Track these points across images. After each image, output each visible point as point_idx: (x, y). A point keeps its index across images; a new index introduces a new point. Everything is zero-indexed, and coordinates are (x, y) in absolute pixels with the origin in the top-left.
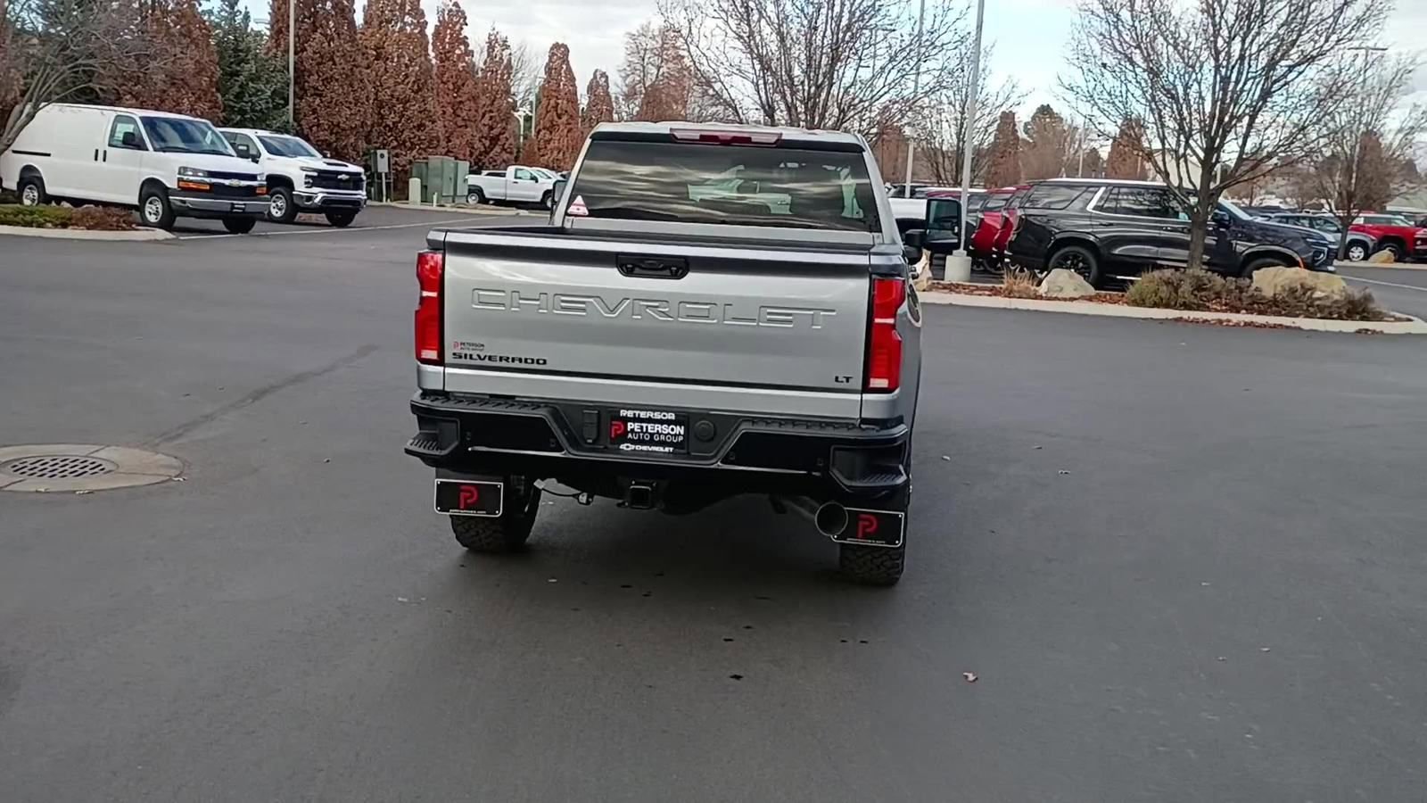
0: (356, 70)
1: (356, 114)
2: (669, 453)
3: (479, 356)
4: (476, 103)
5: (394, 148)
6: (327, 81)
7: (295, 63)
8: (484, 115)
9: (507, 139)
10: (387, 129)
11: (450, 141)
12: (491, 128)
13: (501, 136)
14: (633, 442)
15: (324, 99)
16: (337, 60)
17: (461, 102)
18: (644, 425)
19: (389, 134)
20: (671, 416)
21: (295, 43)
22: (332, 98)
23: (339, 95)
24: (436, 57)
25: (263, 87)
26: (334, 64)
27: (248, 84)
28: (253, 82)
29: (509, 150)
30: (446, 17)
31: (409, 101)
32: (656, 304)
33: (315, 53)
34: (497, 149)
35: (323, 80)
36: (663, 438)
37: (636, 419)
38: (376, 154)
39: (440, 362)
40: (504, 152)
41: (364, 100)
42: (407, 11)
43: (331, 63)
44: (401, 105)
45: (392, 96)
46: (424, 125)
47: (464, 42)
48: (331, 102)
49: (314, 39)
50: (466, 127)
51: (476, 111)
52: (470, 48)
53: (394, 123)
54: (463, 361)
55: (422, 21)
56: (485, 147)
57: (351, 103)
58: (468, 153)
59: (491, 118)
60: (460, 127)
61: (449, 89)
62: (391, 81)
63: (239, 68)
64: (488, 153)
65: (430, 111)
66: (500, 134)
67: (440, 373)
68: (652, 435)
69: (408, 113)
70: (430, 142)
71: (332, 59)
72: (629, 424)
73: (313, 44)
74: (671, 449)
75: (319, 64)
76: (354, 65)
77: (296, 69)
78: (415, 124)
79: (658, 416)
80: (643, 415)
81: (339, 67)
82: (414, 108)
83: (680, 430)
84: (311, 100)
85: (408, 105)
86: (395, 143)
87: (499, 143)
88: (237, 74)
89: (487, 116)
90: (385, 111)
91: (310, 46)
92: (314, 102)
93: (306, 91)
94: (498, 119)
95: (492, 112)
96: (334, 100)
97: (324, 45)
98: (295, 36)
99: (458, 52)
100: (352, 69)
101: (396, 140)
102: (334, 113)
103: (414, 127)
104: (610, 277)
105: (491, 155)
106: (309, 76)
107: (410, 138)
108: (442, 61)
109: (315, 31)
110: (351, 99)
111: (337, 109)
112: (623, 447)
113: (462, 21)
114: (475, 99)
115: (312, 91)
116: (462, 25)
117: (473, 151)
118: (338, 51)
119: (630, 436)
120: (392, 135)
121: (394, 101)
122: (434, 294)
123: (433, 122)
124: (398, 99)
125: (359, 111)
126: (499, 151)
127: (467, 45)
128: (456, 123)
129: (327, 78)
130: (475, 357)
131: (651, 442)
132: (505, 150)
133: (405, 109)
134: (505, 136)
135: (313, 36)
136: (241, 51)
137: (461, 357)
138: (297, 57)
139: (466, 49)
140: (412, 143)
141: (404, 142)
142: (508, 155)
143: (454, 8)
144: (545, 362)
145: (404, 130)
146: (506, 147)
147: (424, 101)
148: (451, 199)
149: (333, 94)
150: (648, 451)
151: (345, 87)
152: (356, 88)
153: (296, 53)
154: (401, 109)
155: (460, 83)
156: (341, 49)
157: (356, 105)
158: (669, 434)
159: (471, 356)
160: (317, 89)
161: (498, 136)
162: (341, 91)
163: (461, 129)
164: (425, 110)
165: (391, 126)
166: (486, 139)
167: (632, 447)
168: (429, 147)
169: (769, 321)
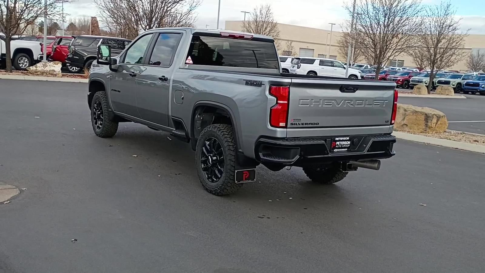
2: (346, 150)
3: (299, 124)
14: (337, 148)
18: (341, 142)
20: (348, 138)
32: (350, 101)
36: (345, 146)
37: (339, 141)
39: (286, 127)
54: (294, 126)
67: (285, 131)
68: (342, 145)
72: (337, 142)
74: (347, 149)
79: (345, 139)
80: (341, 139)
83: (349, 143)
104: (337, 93)
112: (335, 150)
119: (336, 146)
122: (286, 102)
130: (298, 124)
131: (342, 148)
137: (293, 125)
144: (318, 124)
150: (341, 151)
158: (346, 144)
159: (296, 124)
167: (337, 150)
169: (375, 105)
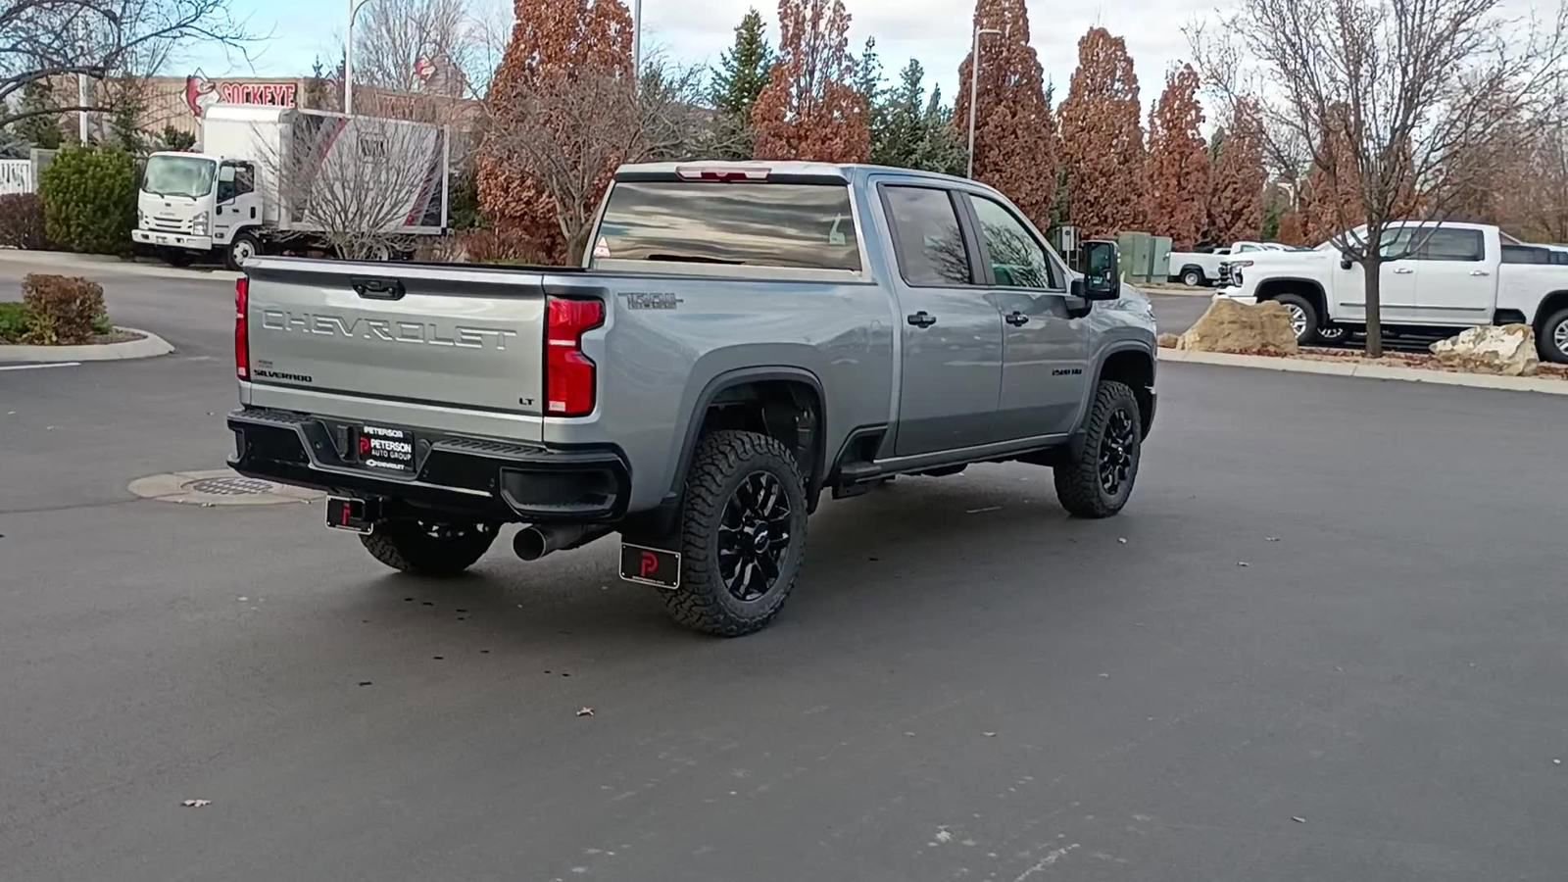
0: (1041, 143)
1: (1038, 189)
2: (400, 470)
3: (269, 374)
4: (1205, 173)
5: (1095, 225)
6: (1008, 156)
7: (976, 139)
8: (1226, 187)
9: (1252, 213)
10: (1088, 204)
11: (1173, 216)
12: (1234, 201)
13: (1245, 211)
14: (375, 458)
15: (1004, 175)
16: (1019, 132)
17: (1188, 173)
18: (383, 442)
19: (1090, 210)
20: (400, 434)
21: (976, 116)
22: (1012, 174)
23: (1020, 170)
24: (1162, 125)
25: (937, 165)
26: (1017, 137)
27: (921, 163)
28: (928, 161)
29: (1253, 225)
30: (1176, 81)
31: (1113, 174)
32: (380, 324)
33: (996, 127)
34: (1240, 224)
35: (1004, 155)
36: (396, 455)
37: (377, 437)
38: (1061, 231)
39: (248, 378)
40: (1247, 228)
41: (1049, 174)
42: (1117, 77)
43: (1013, 136)
44: (1104, 179)
45: (1095, 169)
46: (1129, 200)
47: (1196, 106)
48: (1011, 177)
49: (997, 112)
50: (1193, 200)
51: (1205, 182)
52: (1201, 114)
53: (1095, 198)
54: (259, 377)
55: (1134, 86)
56: (1226, 223)
57: (1032, 178)
58: (1193, 229)
59: (1235, 190)
60: (1187, 200)
61: (1175, 160)
62: (1094, 155)
63: (915, 147)
64: (1229, 229)
65: (1136, 184)
66: (1244, 207)
67: (249, 388)
68: (389, 451)
69: (1112, 187)
70: (1135, 217)
71: (1014, 132)
72: (372, 440)
73: (995, 117)
74: (402, 467)
75: (1000, 138)
76: (1039, 138)
77: (975, 146)
78: (1119, 199)
79: (390, 433)
80: (381, 432)
81: (1021, 140)
82: (1118, 181)
83: (408, 448)
84: (990, 175)
85: (1112, 178)
86: (1096, 220)
87: (1243, 217)
88: (913, 152)
89: (1230, 188)
90: (1086, 186)
91: (992, 120)
92: (993, 178)
93: (985, 167)
94: (1242, 191)
95: (1236, 183)
96: (1014, 176)
97: (1007, 118)
98: (977, 110)
99: (1189, 118)
100: (1036, 142)
101: (1097, 216)
102: (1013, 188)
103: (1118, 201)
104: (348, 299)
105: (1232, 231)
106: (989, 152)
107: (1113, 214)
108: (1169, 129)
109: (998, 104)
110: (1033, 172)
111: (1017, 185)
112: (368, 462)
113: (1194, 84)
114: (1204, 169)
115: (992, 167)
116: (1194, 88)
117: (1198, 226)
118: (1021, 124)
119: (373, 452)
120: (1093, 211)
121: (1097, 174)
122: (243, 316)
123: (1140, 195)
124: (1101, 172)
125: (1041, 186)
126: (1242, 226)
127: (1198, 110)
128: (1180, 197)
129: (1008, 153)
131: (389, 460)
132: (1250, 225)
133: (1109, 182)
134: (1249, 209)
135: (996, 109)
136: (919, 129)
137: (259, 374)
138: (977, 132)
139: (1197, 114)
140: (1114, 219)
141: (1106, 217)
142: (1253, 231)
143: (1185, 71)
144: (310, 380)
145: (1106, 205)
146: (1249, 222)
147: (1130, 173)
148: (1144, 279)
149: (1013, 169)
150: (386, 468)
151: (1028, 161)
152: (1038, 162)
153: (977, 128)
154: (1105, 182)
155: (1187, 152)
156: (1024, 121)
157: (1038, 179)
158: (400, 451)
160: (996, 164)
161: (1242, 210)
162: (1022, 165)
163: (1187, 203)
164: (1131, 182)
165: (1093, 201)
166: (1228, 213)
167: (375, 463)
168: (1133, 223)
169: (464, 341)
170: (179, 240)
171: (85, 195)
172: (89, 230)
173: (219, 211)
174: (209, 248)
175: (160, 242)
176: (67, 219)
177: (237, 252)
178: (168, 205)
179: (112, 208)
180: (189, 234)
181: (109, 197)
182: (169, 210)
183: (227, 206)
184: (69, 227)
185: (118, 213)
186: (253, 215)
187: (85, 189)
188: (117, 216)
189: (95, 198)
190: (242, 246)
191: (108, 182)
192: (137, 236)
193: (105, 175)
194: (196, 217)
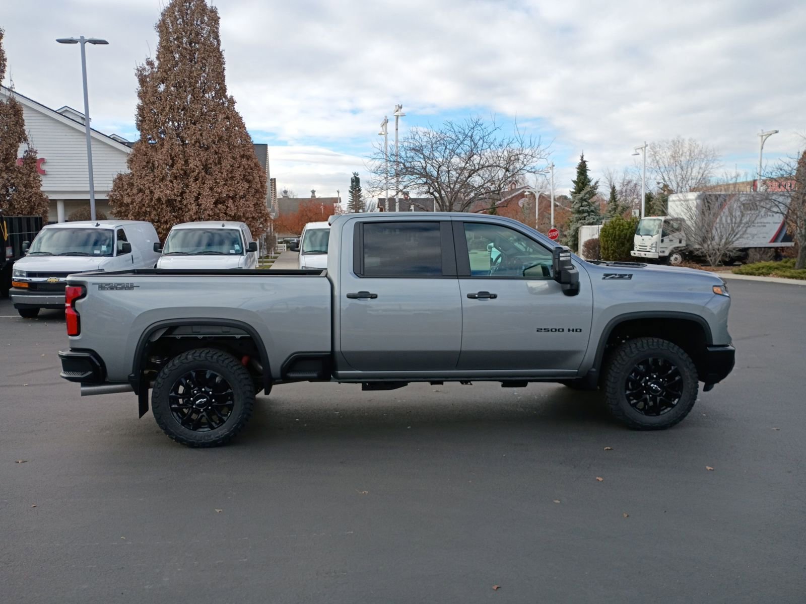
170: (645, 255)
171: (615, 237)
172: (616, 252)
173: (662, 241)
174: (657, 257)
175: (639, 256)
176: (608, 248)
177: (672, 258)
178: (643, 240)
179: (626, 242)
180: (649, 252)
181: (625, 238)
182: (644, 242)
183: (666, 239)
184: (608, 251)
185: (628, 244)
186: (680, 242)
187: (615, 235)
188: (628, 245)
189: (619, 238)
190: (675, 256)
191: (625, 232)
192: (632, 253)
193: (624, 229)
194: (652, 244)
